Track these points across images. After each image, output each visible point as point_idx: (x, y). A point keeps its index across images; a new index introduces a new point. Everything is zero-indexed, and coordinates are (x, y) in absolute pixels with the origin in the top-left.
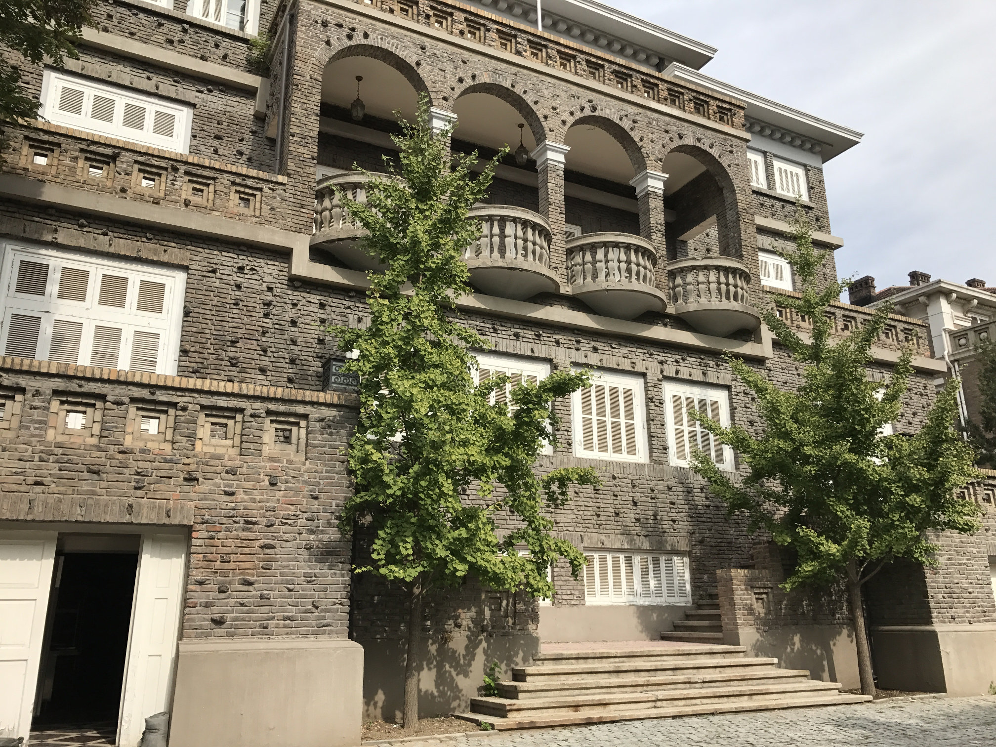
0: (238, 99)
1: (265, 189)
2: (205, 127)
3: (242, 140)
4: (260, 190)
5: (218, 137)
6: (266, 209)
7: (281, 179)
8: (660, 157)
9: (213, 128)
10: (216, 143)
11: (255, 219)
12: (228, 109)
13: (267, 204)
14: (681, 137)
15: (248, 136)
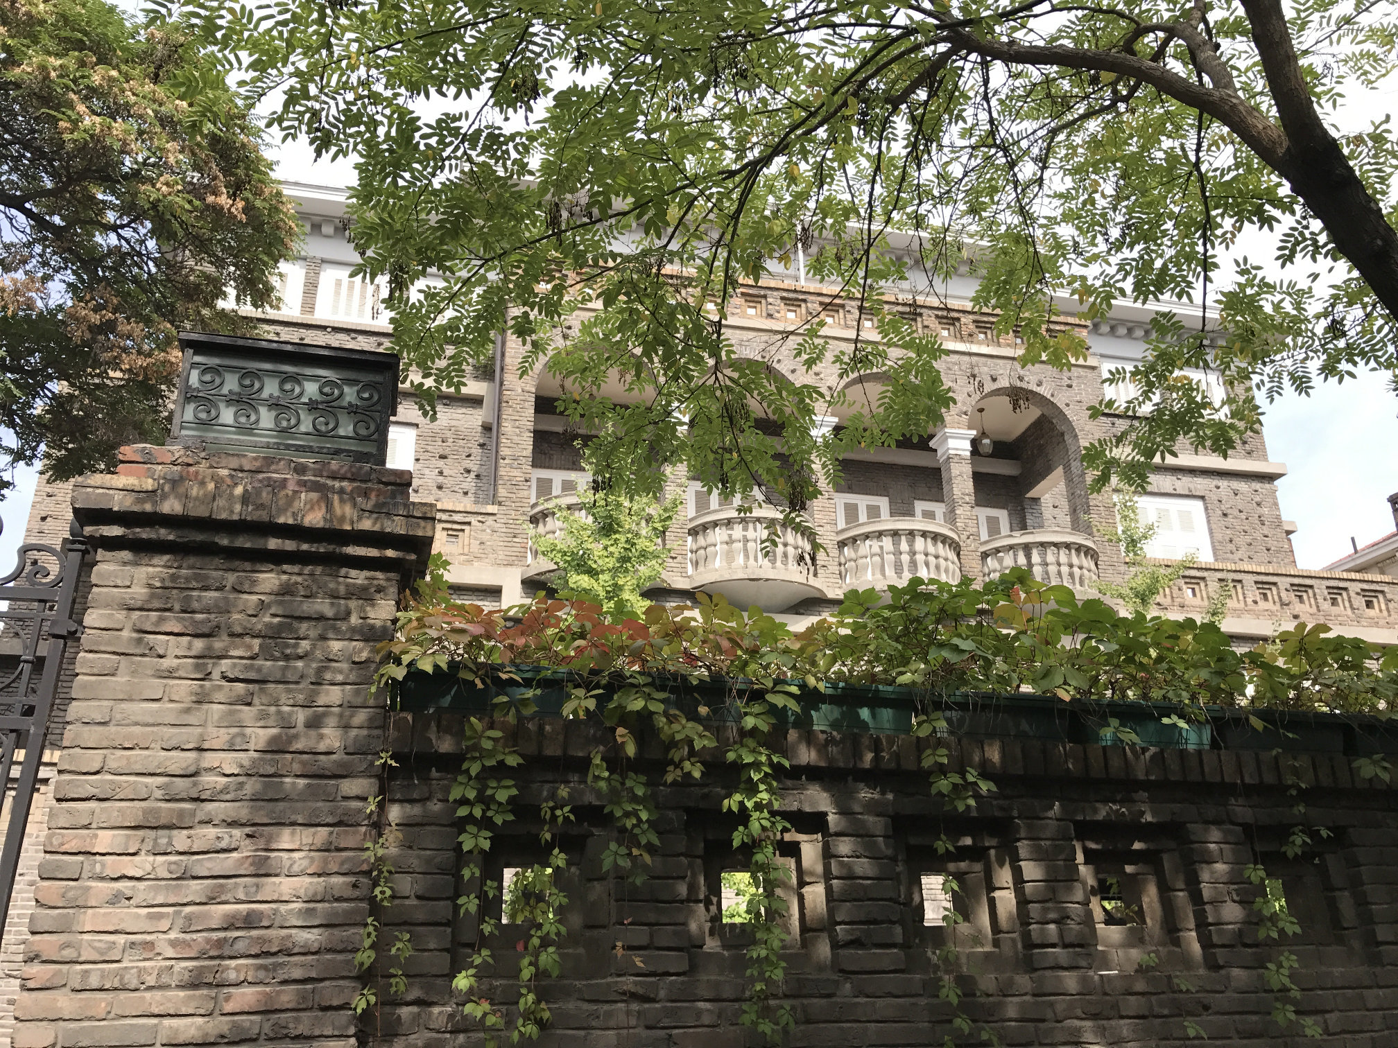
0: (464, 410)
1: (474, 522)
2: (429, 448)
3: (469, 456)
4: (469, 523)
5: (443, 457)
6: (475, 544)
7: (491, 509)
8: (965, 409)
9: (438, 448)
10: (441, 463)
11: (463, 558)
12: (453, 423)
13: (476, 539)
14: (994, 380)
15: (477, 451)
